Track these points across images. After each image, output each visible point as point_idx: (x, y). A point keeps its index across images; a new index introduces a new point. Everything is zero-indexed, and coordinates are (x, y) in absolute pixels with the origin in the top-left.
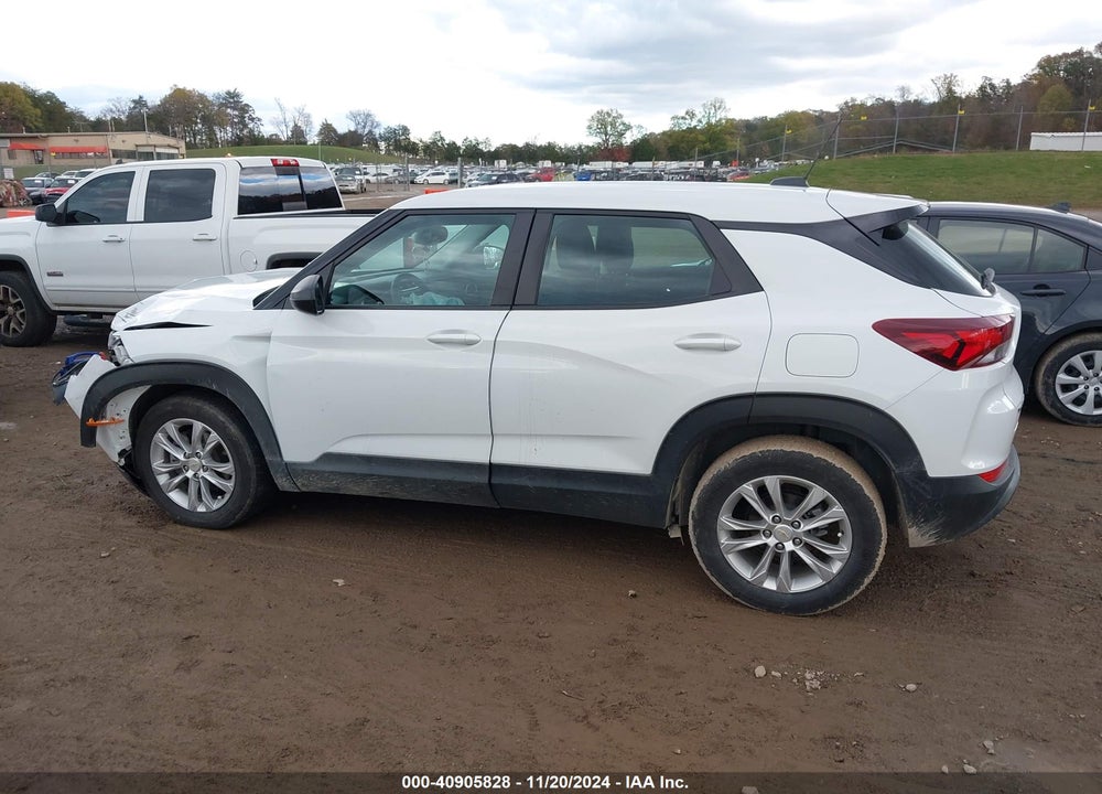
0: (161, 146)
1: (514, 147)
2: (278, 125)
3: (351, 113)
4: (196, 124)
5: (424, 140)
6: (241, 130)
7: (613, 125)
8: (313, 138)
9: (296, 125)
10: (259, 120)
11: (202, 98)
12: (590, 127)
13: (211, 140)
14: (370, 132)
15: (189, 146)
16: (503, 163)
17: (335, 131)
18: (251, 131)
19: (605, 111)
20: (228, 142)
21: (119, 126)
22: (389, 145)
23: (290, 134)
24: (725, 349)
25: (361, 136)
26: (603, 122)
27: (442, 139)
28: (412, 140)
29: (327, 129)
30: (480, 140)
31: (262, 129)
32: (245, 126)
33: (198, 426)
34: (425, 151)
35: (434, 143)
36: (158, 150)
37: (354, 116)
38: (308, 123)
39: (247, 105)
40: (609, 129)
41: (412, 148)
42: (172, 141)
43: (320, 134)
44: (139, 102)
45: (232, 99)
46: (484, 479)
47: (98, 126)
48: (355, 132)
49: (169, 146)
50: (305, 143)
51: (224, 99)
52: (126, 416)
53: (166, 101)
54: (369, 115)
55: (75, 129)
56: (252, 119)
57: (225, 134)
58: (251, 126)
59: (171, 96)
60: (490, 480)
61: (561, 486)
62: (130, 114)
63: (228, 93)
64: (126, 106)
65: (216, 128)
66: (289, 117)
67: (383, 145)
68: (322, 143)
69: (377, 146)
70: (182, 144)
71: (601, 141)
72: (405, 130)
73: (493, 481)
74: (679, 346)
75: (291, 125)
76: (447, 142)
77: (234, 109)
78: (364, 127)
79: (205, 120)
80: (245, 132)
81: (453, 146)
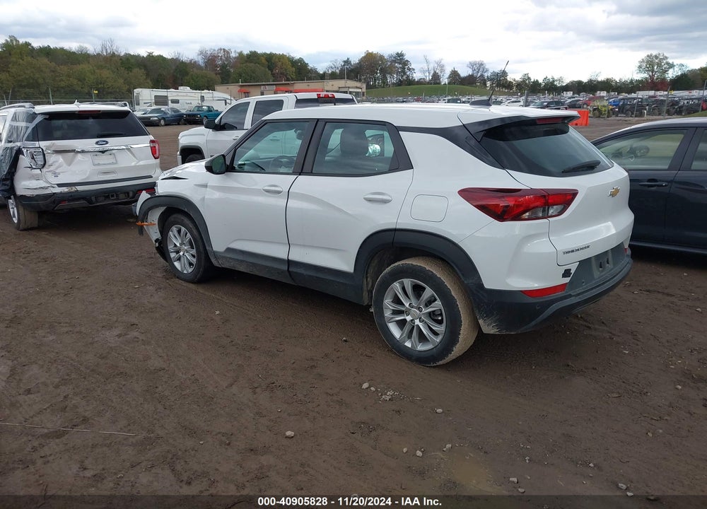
0: (352, 88)
1: (580, 83)
2: (424, 72)
3: (470, 63)
4: (377, 73)
5: (517, 79)
6: (402, 76)
7: (659, 65)
8: (445, 80)
9: (435, 72)
10: (414, 70)
11: (382, 57)
12: (640, 67)
13: (384, 83)
14: (482, 75)
15: (368, 87)
16: (570, 94)
17: (459, 75)
18: (408, 76)
19: (654, 54)
20: (393, 84)
21: (333, 76)
22: (493, 84)
23: (431, 77)
24: (385, 202)
25: (476, 78)
26: (651, 63)
27: (529, 78)
28: (509, 79)
29: (454, 74)
30: (556, 79)
31: (414, 75)
32: (405, 73)
33: (183, 229)
34: (517, 86)
35: (524, 81)
36: (350, 90)
37: (472, 65)
38: (442, 70)
39: (407, 61)
40: (655, 68)
41: (509, 86)
42: (358, 84)
43: (449, 77)
44: (347, 62)
45: (399, 58)
46: (285, 268)
47: (323, 77)
48: (472, 75)
49: (357, 87)
50: (439, 83)
51: (395, 58)
52: (156, 222)
53: (362, 60)
54: (482, 64)
55: (309, 79)
56: (409, 69)
57: (392, 79)
58: (408, 73)
59: (364, 57)
60: (288, 268)
61: (318, 275)
62: (341, 69)
63: (398, 54)
64: (340, 64)
65: (388, 76)
66: (431, 66)
67: (488, 84)
68: (449, 83)
69: (485, 84)
70: (364, 86)
71: (648, 76)
72: (504, 73)
73: (290, 270)
74: (365, 199)
75: (432, 72)
76: (532, 80)
77: (400, 64)
78: (478, 72)
79: (382, 70)
80: (404, 77)
81: (536, 83)
